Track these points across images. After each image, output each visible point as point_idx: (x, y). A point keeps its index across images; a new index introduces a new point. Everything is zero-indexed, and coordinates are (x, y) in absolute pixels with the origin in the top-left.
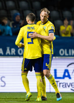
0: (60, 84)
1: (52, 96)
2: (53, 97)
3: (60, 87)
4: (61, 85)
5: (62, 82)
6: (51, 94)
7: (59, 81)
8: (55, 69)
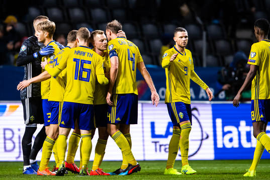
0: (161, 146)
1: (148, 167)
2: (150, 169)
3: (160, 151)
4: (163, 148)
5: (164, 143)
6: (145, 163)
7: (158, 142)
8: (152, 121)
